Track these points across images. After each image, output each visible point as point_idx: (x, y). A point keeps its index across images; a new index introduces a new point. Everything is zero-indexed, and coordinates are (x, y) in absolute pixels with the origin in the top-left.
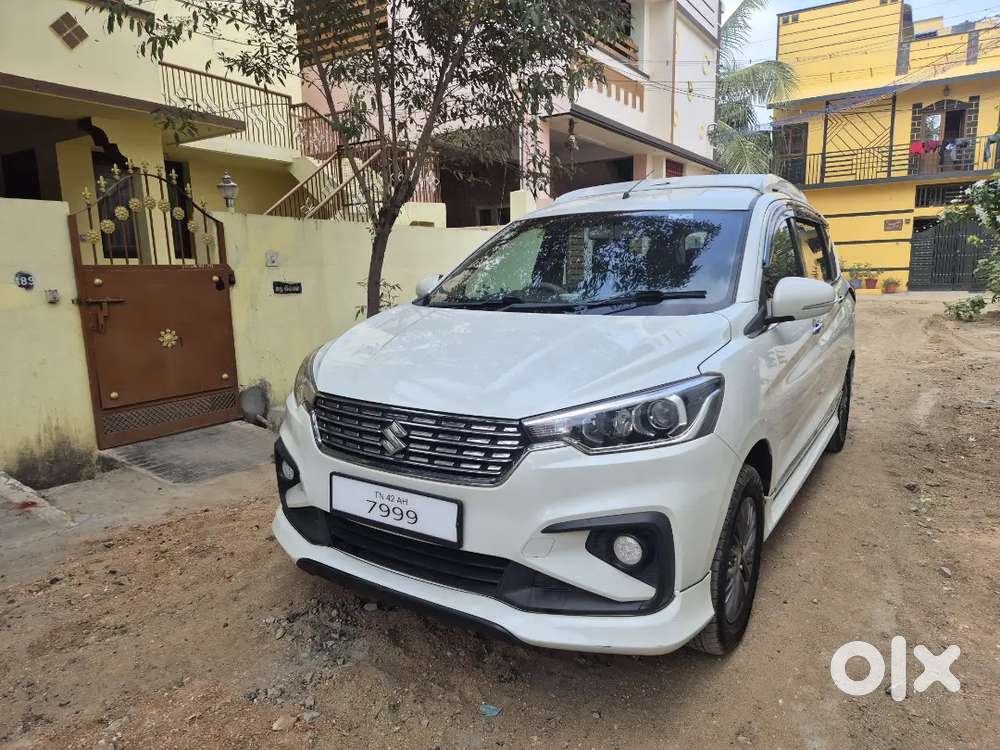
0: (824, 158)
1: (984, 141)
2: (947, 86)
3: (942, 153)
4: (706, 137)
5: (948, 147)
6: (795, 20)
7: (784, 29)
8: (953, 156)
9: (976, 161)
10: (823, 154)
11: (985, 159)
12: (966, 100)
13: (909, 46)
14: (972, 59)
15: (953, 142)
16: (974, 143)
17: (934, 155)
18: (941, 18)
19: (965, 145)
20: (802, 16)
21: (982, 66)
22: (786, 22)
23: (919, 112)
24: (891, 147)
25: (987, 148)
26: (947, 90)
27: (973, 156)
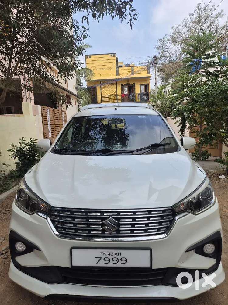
0: (101, 96)
1: (137, 94)
2: (128, 80)
3: (129, 97)
4: (75, 88)
5: (130, 95)
6: (90, 57)
7: (87, 59)
8: (131, 98)
9: (136, 99)
10: (101, 95)
11: (138, 99)
12: (132, 84)
13: (118, 69)
14: (133, 74)
15: (131, 94)
16: (135, 95)
17: (127, 97)
18: (122, 62)
19: (133, 95)
20: (92, 56)
21: (135, 76)
22: (87, 57)
23: (123, 87)
24: (117, 94)
25: (138, 96)
26: (128, 81)
27: (135, 98)
